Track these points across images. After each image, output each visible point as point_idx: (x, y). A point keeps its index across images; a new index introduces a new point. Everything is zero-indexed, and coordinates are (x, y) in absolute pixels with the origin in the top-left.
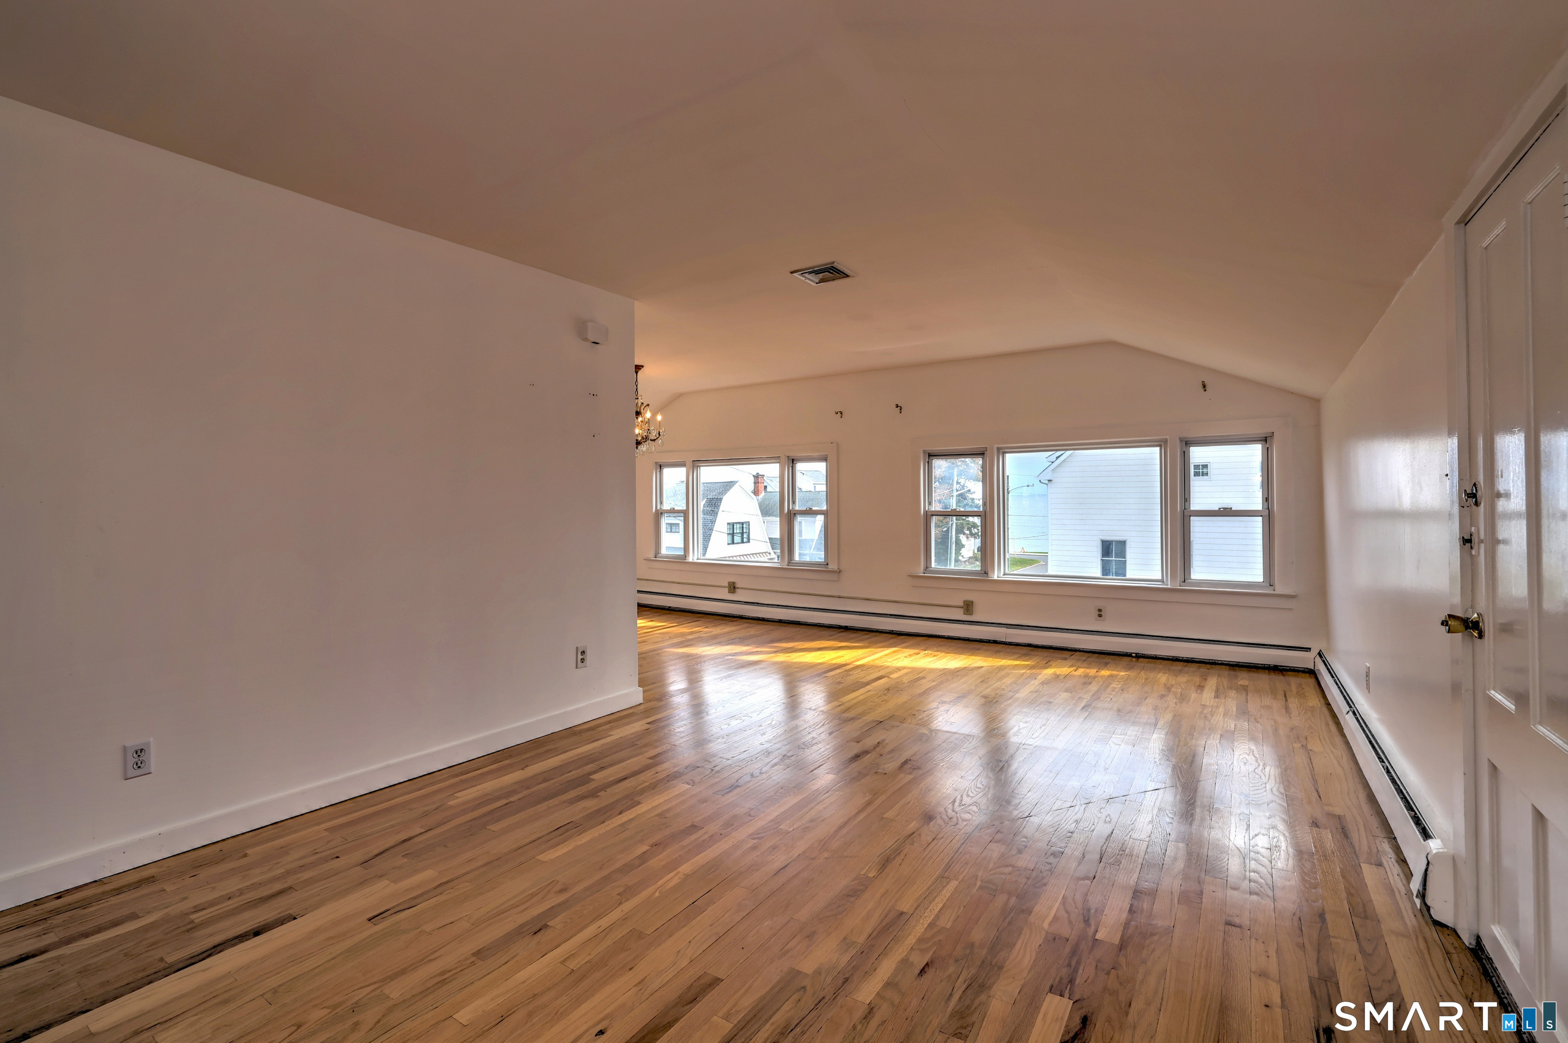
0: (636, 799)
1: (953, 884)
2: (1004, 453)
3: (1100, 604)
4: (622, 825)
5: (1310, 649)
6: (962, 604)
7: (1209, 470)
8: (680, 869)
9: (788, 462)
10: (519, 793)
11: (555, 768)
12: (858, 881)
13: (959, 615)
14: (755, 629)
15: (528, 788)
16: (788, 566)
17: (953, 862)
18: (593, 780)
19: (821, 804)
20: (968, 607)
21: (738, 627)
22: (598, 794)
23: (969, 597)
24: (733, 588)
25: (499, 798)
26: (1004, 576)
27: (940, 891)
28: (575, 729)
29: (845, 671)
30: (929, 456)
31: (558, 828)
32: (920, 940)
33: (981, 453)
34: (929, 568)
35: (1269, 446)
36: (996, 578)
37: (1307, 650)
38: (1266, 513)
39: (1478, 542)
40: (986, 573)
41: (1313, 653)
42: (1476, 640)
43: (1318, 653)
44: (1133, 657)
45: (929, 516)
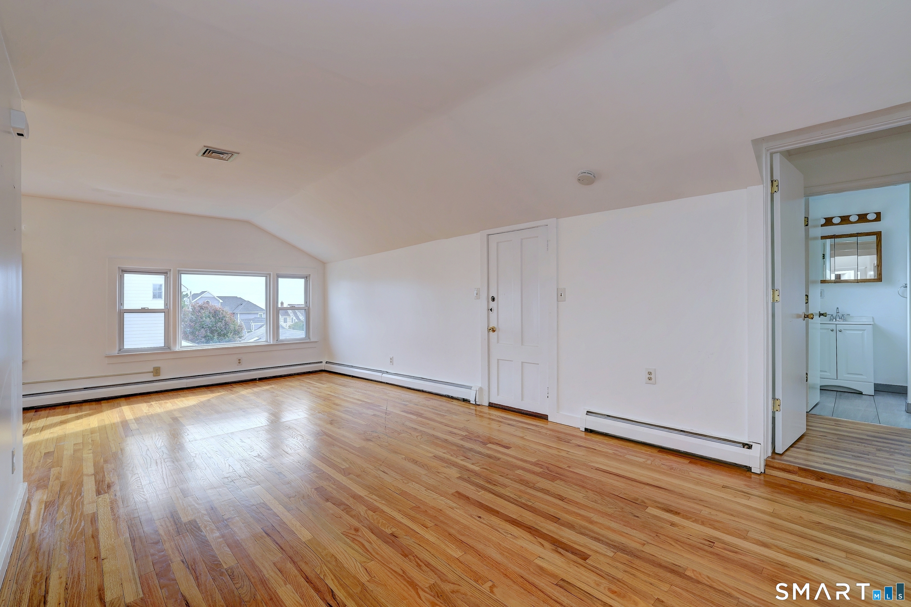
6: (152, 370)
13: (150, 377)
20: (157, 371)
23: (157, 365)
26: (181, 349)
30: (121, 271)
33: (164, 273)
34: (122, 349)
35: (308, 280)
36: (177, 350)
37: (321, 362)
38: (307, 308)
39: (493, 310)
40: (169, 348)
41: (324, 363)
42: (491, 333)
43: (326, 363)
44: (258, 380)
45: (122, 312)
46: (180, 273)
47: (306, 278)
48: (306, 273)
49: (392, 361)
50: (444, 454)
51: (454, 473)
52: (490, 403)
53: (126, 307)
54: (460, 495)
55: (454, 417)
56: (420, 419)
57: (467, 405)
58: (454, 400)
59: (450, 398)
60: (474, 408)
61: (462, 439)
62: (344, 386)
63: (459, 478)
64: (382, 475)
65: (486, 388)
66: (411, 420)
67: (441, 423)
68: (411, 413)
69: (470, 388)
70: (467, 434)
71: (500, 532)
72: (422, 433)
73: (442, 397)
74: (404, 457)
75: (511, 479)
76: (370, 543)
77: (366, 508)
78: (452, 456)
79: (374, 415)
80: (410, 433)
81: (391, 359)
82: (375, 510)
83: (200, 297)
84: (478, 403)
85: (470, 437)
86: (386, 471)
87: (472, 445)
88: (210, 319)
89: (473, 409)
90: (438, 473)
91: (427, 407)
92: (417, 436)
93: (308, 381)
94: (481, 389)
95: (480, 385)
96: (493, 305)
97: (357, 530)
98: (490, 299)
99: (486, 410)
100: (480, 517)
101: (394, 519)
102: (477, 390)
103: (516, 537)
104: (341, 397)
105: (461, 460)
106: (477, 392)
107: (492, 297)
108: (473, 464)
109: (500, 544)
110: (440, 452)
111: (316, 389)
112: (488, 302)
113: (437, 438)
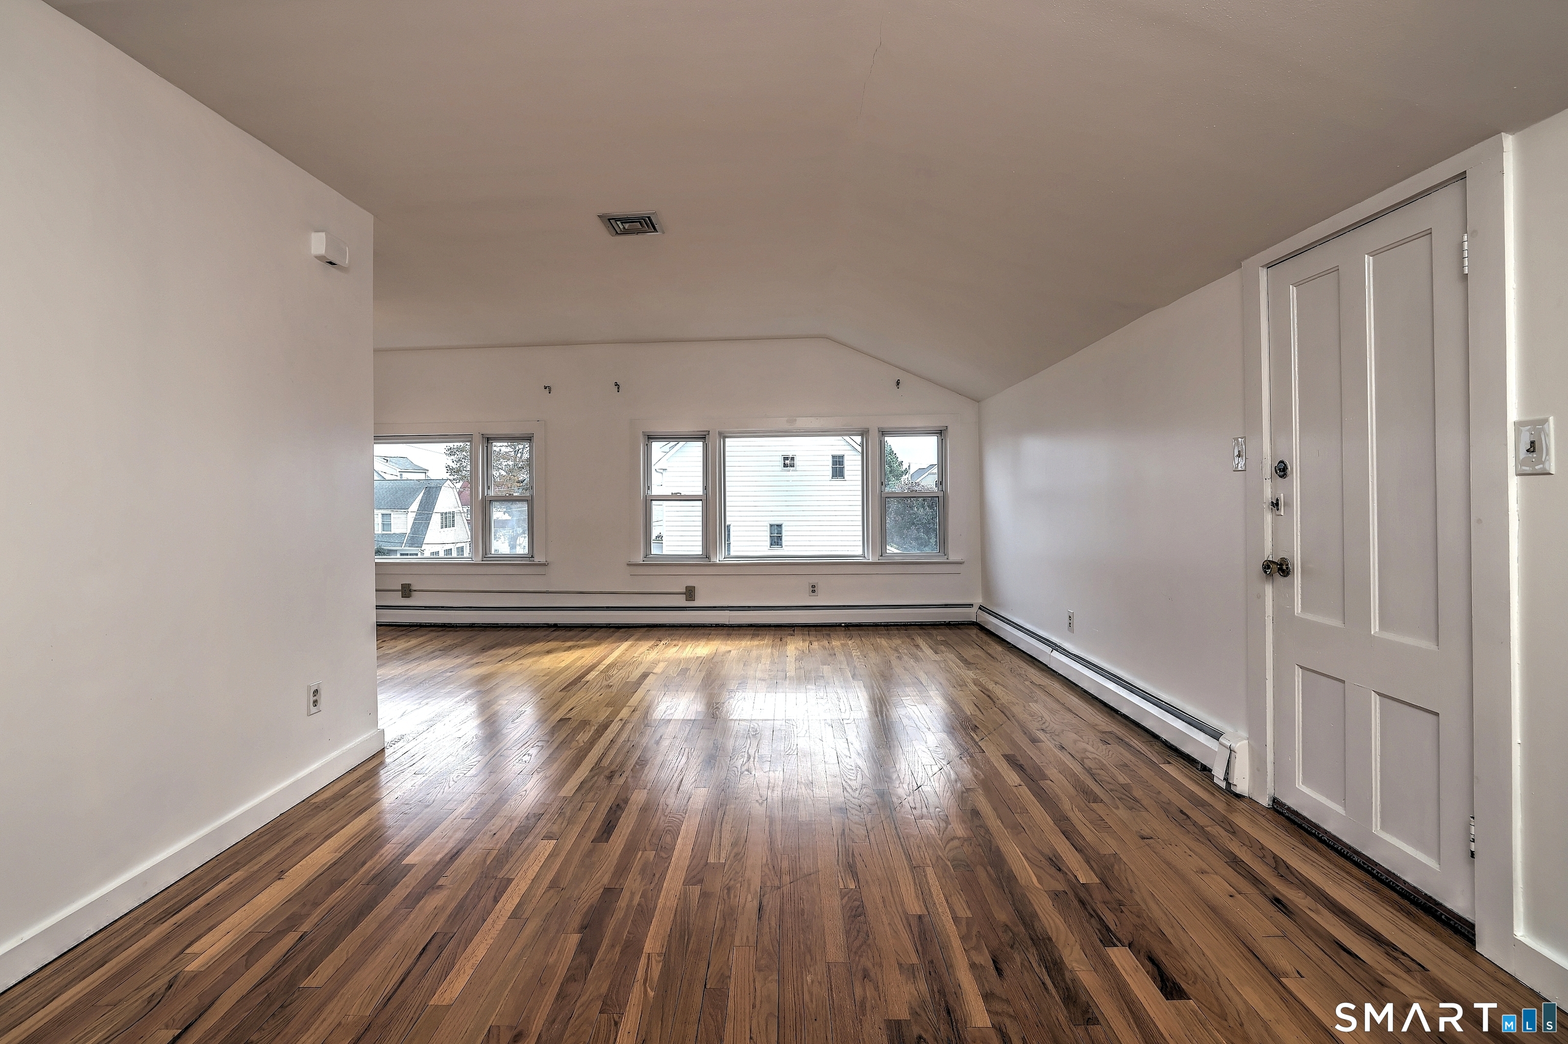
0: (500, 876)
1: (930, 871)
2: (725, 437)
3: (813, 580)
4: (514, 915)
5: (972, 605)
6: (684, 591)
7: (795, 462)
8: (648, 947)
9: (483, 440)
10: (308, 915)
11: (335, 864)
12: (847, 898)
13: (681, 601)
14: (449, 639)
15: (316, 904)
16: (483, 561)
17: (907, 850)
18: (410, 867)
19: (724, 824)
20: (690, 593)
21: (421, 639)
22: (439, 883)
23: (690, 582)
24: (407, 591)
25: (280, 934)
26: (724, 560)
27: (928, 883)
28: (313, 801)
29: (601, 672)
30: (648, 438)
31: (424, 949)
32: (964, 938)
33: (702, 437)
34: (649, 555)
35: (943, 437)
36: (718, 562)
38: (941, 494)
39: (1284, 506)
40: (708, 557)
41: (974, 610)
42: (1276, 577)
43: (980, 608)
44: (843, 626)
45: (648, 501)
46: (723, 436)
47: (941, 433)
48: (938, 423)
53: (656, 491)
83: (927, 474)
88: (925, 510)
98: (1273, 471)
107: (1282, 462)
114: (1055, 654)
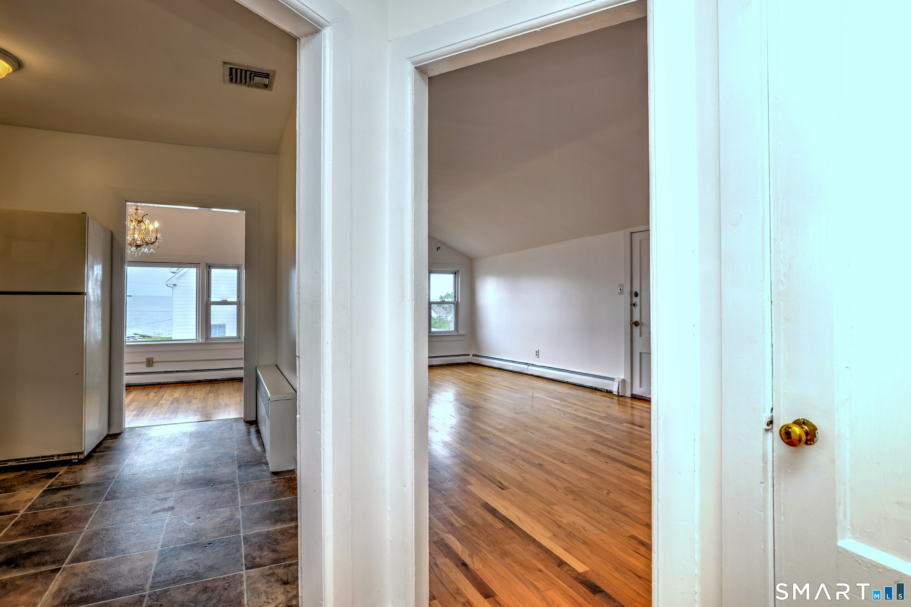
9: (207, 267)
24: (150, 363)
35: (457, 275)
37: (469, 355)
38: (455, 303)
39: (636, 305)
41: (471, 356)
42: (634, 327)
43: (473, 356)
47: (455, 273)
48: (455, 270)
49: (538, 353)
50: (583, 427)
51: (590, 438)
52: (632, 394)
54: (593, 450)
55: (595, 403)
56: (563, 403)
57: (610, 395)
58: (597, 391)
59: (594, 389)
60: (617, 398)
61: (599, 419)
62: (492, 376)
63: (595, 441)
64: (530, 434)
65: (628, 380)
66: (555, 403)
67: (583, 407)
68: (555, 398)
69: (613, 379)
70: (605, 415)
71: (621, 471)
72: (565, 413)
73: (586, 389)
74: (549, 425)
75: (639, 446)
76: (523, 466)
77: (519, 450)
78: (589, 428)
79: (522, 398)
80: (554, 412)
81: (537, 352)
82: (526, 451)
84: (621, 394)
85: (609, 417)
86: (533, 432)
87: (608, 423)
89: (615, 399)
90: (577, 437)
91: (571, 395)
92: (560, 414)
93: (458, 371)
94: (624, 381)
95: (623, 377)
96: (636, 300)
97: (514, 460)
98: (633, 295)
99: (629, 401)
100: (607, 463)
101: (540, 457)
102: (620, 381)
103: (633, 475)
104: (491, 384)
105: (598, 431)
106: (620, 383)
107: (636, 292)
108: (607, 434)
109: (619, 476)
110: (580, 425)
111: (467, 377)
112: (631, 297)
113: (578, 416)
114: (530, 367)
